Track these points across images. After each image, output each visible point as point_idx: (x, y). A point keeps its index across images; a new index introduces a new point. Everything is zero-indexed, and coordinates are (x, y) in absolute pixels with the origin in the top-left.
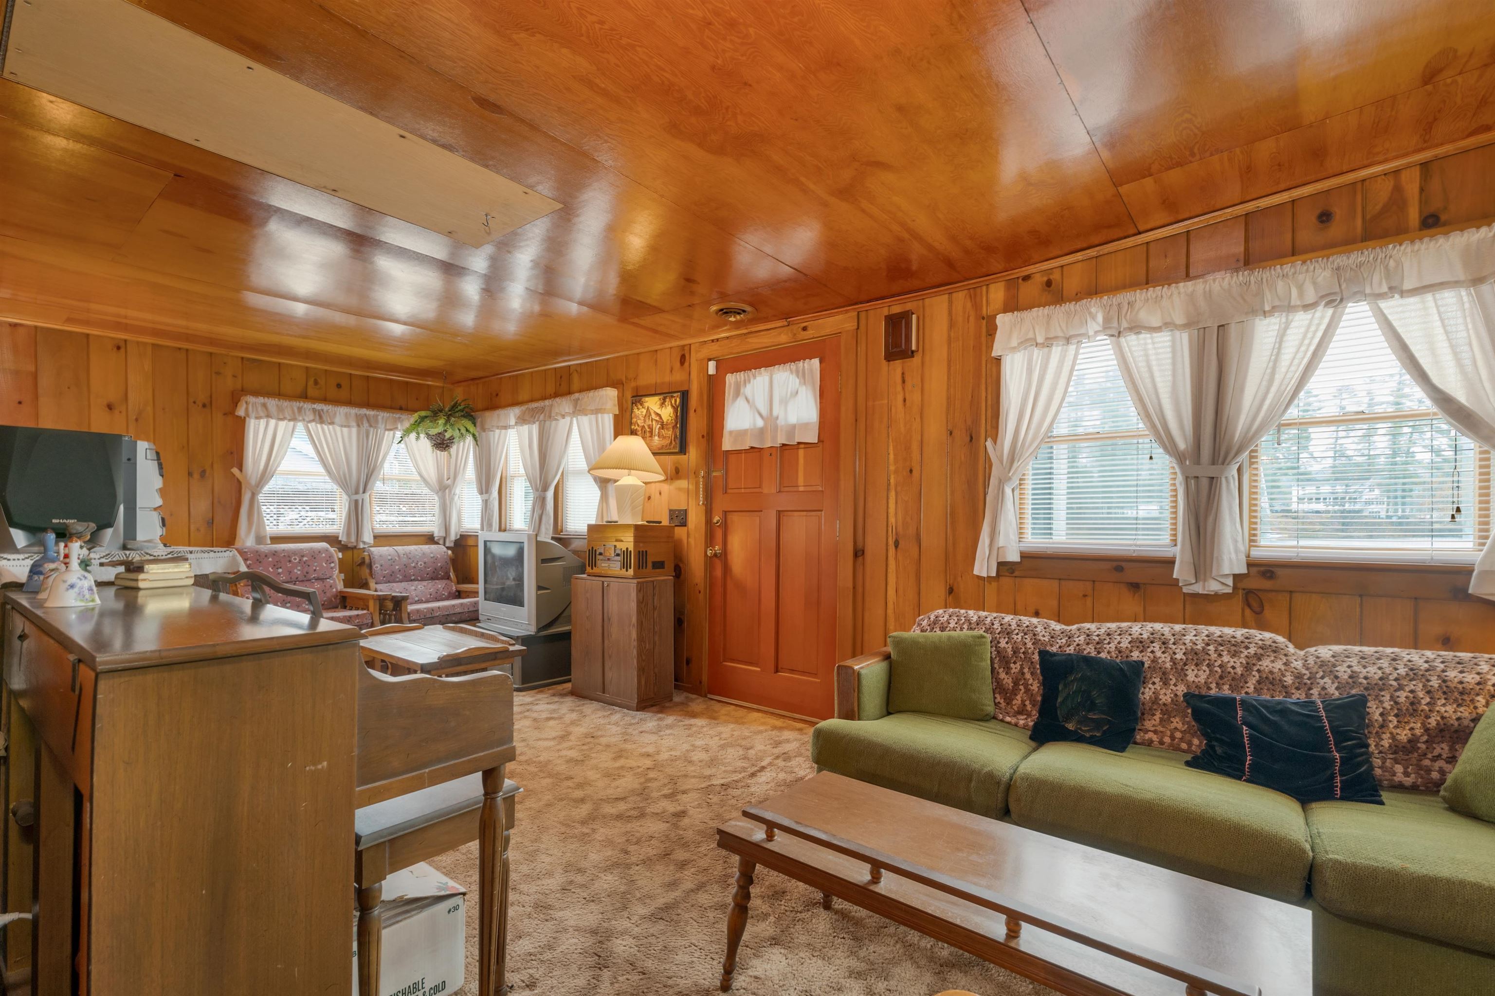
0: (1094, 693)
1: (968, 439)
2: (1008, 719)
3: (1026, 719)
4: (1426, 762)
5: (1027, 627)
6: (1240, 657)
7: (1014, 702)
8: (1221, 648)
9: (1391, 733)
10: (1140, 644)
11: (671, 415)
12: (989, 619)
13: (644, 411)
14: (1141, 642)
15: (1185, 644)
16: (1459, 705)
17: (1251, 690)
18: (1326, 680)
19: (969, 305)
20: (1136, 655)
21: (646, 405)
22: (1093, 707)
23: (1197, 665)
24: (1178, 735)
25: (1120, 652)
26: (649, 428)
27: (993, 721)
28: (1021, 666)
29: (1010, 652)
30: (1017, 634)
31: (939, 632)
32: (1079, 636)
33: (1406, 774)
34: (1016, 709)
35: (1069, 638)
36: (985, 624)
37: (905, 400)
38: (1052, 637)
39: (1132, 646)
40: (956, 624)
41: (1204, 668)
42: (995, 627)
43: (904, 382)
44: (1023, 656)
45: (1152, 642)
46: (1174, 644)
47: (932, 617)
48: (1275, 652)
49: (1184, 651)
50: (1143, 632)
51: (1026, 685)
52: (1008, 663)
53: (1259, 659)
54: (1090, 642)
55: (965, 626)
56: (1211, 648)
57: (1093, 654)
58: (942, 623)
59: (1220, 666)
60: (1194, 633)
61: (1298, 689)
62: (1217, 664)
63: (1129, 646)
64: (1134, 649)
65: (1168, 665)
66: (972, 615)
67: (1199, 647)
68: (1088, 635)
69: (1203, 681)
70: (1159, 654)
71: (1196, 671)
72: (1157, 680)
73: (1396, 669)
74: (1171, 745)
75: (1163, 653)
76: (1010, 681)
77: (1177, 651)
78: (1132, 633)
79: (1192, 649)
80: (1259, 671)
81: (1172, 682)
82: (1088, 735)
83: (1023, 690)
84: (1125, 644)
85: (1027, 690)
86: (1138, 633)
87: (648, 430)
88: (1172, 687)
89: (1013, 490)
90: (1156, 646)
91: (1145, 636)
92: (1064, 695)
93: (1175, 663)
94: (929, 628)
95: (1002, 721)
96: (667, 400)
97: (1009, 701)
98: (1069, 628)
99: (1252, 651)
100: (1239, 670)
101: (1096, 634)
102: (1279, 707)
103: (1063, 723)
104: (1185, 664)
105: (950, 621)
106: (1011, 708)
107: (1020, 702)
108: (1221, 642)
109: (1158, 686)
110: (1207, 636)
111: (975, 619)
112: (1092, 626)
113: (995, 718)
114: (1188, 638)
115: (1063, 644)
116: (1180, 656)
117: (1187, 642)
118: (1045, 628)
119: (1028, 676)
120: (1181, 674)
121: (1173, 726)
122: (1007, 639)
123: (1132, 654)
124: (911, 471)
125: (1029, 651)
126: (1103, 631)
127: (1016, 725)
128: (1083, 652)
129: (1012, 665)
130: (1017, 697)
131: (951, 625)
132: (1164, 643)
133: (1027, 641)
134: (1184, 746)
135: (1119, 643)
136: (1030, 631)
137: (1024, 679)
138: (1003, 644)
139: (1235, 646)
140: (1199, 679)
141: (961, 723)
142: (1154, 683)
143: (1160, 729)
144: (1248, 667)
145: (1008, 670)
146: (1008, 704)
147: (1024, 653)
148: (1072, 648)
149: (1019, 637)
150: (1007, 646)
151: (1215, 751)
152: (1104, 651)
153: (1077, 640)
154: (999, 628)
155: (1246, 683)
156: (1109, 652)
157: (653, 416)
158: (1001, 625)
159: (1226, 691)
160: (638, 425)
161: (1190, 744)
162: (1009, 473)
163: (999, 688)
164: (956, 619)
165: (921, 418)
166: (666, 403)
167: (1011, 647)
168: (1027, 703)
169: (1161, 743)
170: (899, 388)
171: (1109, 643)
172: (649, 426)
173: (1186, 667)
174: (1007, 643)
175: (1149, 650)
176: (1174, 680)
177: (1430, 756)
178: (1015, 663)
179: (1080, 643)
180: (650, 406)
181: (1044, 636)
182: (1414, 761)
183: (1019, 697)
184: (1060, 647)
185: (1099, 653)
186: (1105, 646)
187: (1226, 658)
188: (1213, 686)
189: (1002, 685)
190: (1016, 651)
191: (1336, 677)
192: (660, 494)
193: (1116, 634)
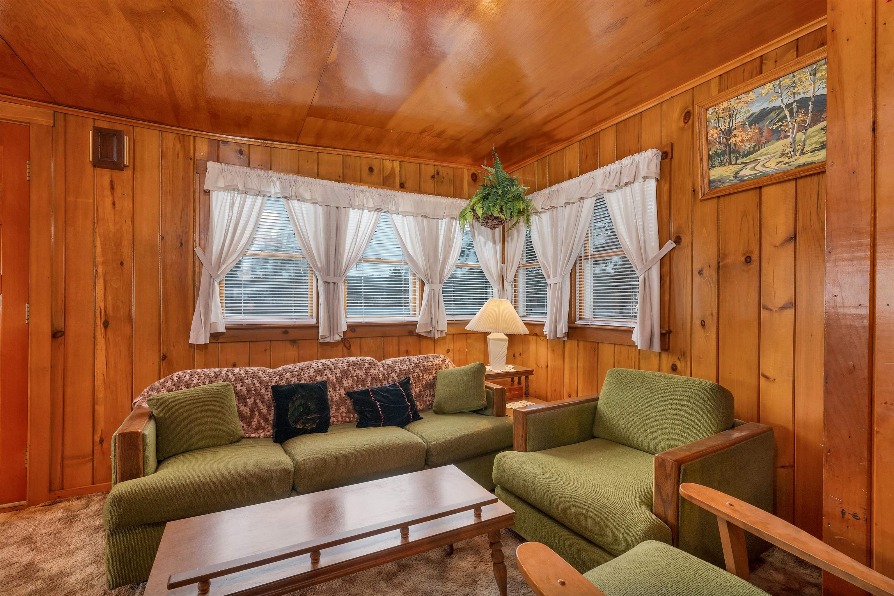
0: (309, 404)
1: (179, 245)
2: (253, 435)
3: (263, 432)
4: (425, 399)
5: (252, 373)
6: (363, 370)
7: (253, 424)
8: (355, 367)
9: (414, 390)
10: (319, 372)
12: (223, 373)
14: (319, 371)
15: (339, 368)
16: (430, 374)
17: (369, 385)
18: (393, 374)
19: (178, 146)
20: (319, 379)
22: (309, 412)
23: (347, 378)
24: (344, 415)
25: (311, 378)
27: (243, 439)
28: (254, 399)
29: (245, 392)
30: (247, 379)
31: (184, 389)
32: (286, 374)
33: (421, 405)
34: (255, 428)
35: (280, 376)
36: (222, 377)
37: (114, 204)
38: (270, 377)
39: (316, 374)
40: (198, 380)
41: (350, 378)
42: (230, 377)
43: (112, 188)
44: (254, 392)
45: (325, 370)
46: (334, 369)
47: (175, 379)
48: (374, 365)
49: (340, 372)
50: (319, 365)
51: (259, 411)
52: (245, 399)
53: (370, 370)
54: (294, 375)
55: (207, 381)
56: (351, 368)
57: (297, 382)
58: (186, 382)
59: (356, 376)
60: (341, 362)
61: (384, 380)
62: (354, 375)
63: (314, 374)
64: (317, 375)
65: (335, 381)
66: (209, 372)
67: (346, 368)
68: (291, 372)
69: (350, 385)
70: (329, 376)
71: (347, 381)
72: (331, 389)
73: (411, 365)
74: (342, 421)
75: (331, 374)
76: (248, 411)
77: (337, 372)
78: (313, 367)
79: (343, 370)
80: (371, 375)
81: (338, 389)
82: (309, 429)
83: (258, 414)
84: (312, 374)
85: (260, 413)
86: (316, 366)
88: (338, 391)
89: (220, 283)
90: (327, 371)
91: (320, 367)
92: (293, 409)
93: (337, 379)
94: (174, 387)
95: (249, 438)
97: (249, 424)
98: (277, 370)
99: (366, 366)
100: (364, 376)
101: (295, 370)
102: (385, 389)
103: (294, 426)
104: (342, 378)
105: (193, 379)
106: (252, 427)
107: (256, 422)
108: (354, 364)
109: (331, 393)
110: (347, 362)
111: (212, 374)
112: (291, 366)
113: (244, 438)
114: (340, 364)
115: (277, 380)
116: (338, 375)
117: (340, 367)
118: (264, 372)
119: (260, 404)
120: (341, 383)
121: (341, 411)
122: (241, 384)
123: (317, 378)
124: (122, 264)
125: (258, 388)
126: (298, 368)
127: (259, 437)
128: (291, 383)
129: (248, 400)
130: (254, 420)
131: (195, 381)
132: (330, 369)
133: (255, 382)
134: (347, 419)
135: (309, 373)
136: (254, 375)
137: (258, 407)
138: (239, 387)
139: (360, 365)
140: (349, 384)
141: (227, 448)
142: (330, 391)
143: (336, 414)
144: (366, 374)
145: (245, 404)
146: (249, 426)
147: (255, 390)
148: (284, 381)
149: (249, 380)
150: (242, 388)
151: (367, 417)
152: (302, 380)
153: (285, 376)
154: (234, 377)
155: (367, 382)
156: (305, 380)
158: (234, 375)
159: (360, 388)
161: (350, 418)
162: (218, 271)
163: (242, 417)
164: (197, 376)
165: (133, 221)
167: (245, 388)
168: (262, 421)
169: (338, 421)
170: (107, 192)
171: (304, 374)
173: (342, 380)
174: (242, 386)
175: (324, 374)
176: (338, 387)
177: (425, 396)
178: (250, 398)
179: (288, 377)
181: (265, 377)
182: (421, 399)
183: (255, 420)
184: (276, 382)
185: (300, 381)
186: (302, 376)
187: (358, 372)
188: (355, 386)
189: (243, 414)
190: (249, 390)
191: (396, 372)
193: (306, 368)
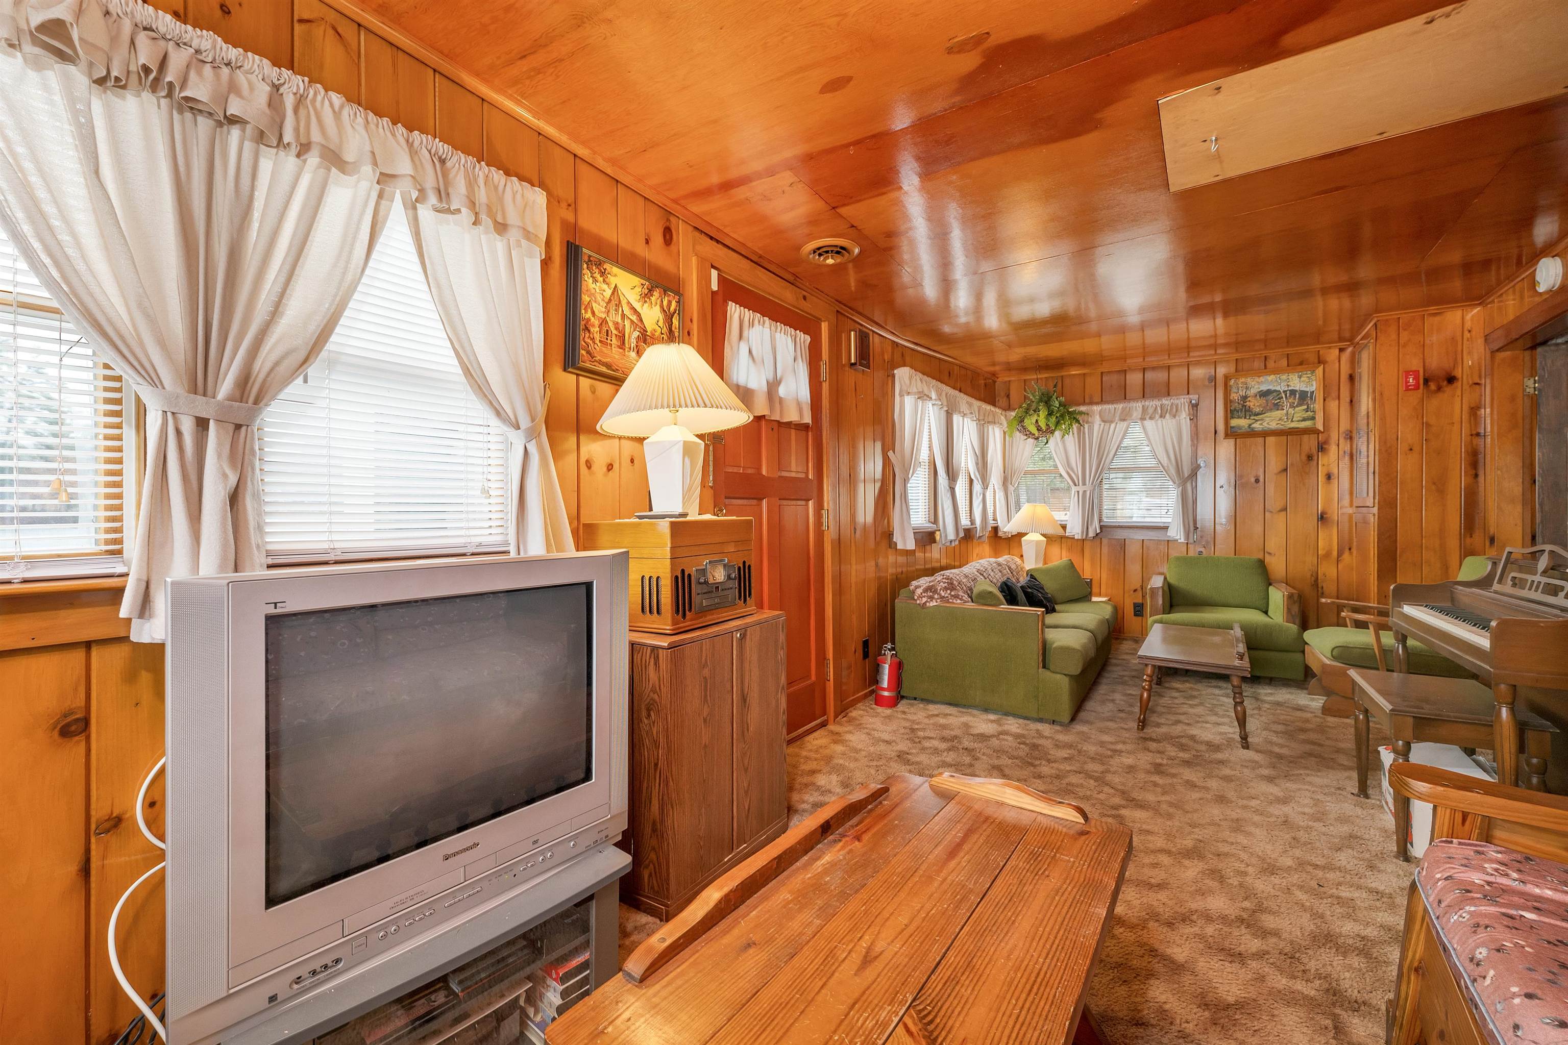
11: (661, 324)
13: (608, 293)
21: (613, 280)
26: (617, 328)
37: (856, 406)
43: (856, 390)
87: (614, 332)
96: (656, 294)
157: (627, 311)
160: (593, 313)
166: (653, 299)
170: (854, 394)
172: (616, 324)
180: (619, 286)
192: (632, 461)
